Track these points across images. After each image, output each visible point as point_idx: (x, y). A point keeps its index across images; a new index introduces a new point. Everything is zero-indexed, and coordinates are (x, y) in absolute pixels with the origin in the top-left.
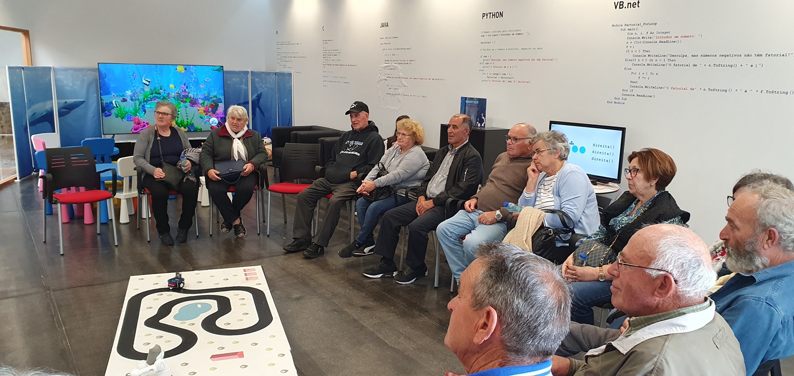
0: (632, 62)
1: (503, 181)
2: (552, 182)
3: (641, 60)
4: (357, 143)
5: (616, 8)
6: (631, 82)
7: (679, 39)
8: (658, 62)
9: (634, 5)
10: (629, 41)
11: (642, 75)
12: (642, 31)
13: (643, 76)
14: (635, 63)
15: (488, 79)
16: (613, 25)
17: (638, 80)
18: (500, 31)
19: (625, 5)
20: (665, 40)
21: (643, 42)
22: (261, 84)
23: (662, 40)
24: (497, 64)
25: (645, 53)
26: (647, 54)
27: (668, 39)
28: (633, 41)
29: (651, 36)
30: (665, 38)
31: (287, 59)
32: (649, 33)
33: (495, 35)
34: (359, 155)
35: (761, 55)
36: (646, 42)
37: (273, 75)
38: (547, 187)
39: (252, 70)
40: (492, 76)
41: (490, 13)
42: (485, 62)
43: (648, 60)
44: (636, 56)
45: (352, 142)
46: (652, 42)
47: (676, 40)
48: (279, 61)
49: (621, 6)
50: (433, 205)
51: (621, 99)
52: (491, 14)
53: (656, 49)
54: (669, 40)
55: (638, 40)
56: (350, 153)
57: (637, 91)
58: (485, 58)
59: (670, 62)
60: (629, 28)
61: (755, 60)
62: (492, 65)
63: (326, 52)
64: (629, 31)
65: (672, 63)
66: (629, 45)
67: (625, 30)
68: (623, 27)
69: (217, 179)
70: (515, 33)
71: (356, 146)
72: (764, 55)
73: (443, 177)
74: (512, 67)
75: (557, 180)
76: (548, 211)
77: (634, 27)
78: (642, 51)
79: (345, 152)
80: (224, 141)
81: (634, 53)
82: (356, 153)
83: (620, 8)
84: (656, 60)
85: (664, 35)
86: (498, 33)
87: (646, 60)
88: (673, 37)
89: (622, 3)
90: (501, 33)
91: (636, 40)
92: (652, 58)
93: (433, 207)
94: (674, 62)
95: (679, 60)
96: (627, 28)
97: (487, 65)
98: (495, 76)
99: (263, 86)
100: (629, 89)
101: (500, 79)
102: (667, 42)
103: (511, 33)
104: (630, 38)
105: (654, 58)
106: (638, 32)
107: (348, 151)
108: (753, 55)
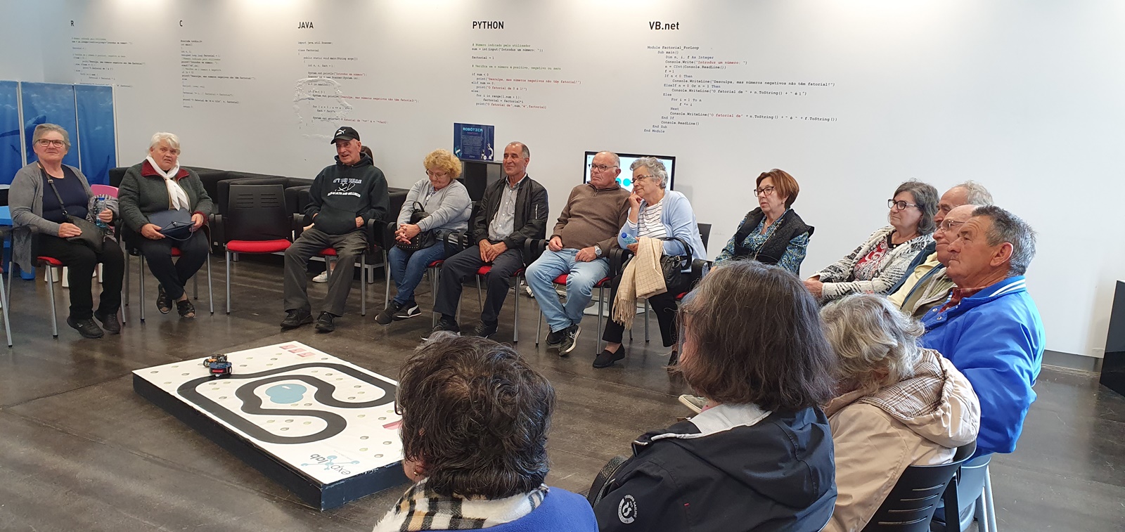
0: (672, 88)
1: (594, 214)
2: (657, 210)
3: (682, 86)
4: (353, 181)
5: (652, 28)
6: (671, 109)
7: (724, 64)
8: (702, 88)
9: (672, 26)
10: (668, 65)
11: (683, 102)
12: (682, 54)
13: (685, 102)
14: (675, 88)
15: (485, 102)
16: (649, 47)
17: (679, 107)
18: (500, 45)
19: (663, 26)
20: (709, 65)
21: (684, 67)
22: (43, 103)
23: (705, 65)
24: (497, 84)
25: (686, 79)
26: (688, 79)
27: (711, 65)
28: (673, 65)
29: (693, 60)
30: (708, 63)
31: (98, 65)
32: (691, 57)
33: (493, 50)
34: (359, 196)
35: (804, 84)
36: (688, 67)
37: (69, 89)
38: (650, 217)
39: (24, 81)
40: (491, 98)
41: (485, 22)
42: (480, 81)
43: (690, 86)
44: (676, 81)
45: (345, 180)
46: (694, 67)
47: (720, 65)
48: (80, 67)
49: (658, 27)
50: (505, 249)
51: (660, 126)
52: (486, 24)
53: (698, 74)
54: (713, 65)
55: (679, 64)
56: (346, 194)
57: (677, 119)
58: (479, 77)
59: (714, 89)
60: (668, 50)
61: (798, 88)
62: (491, 85)
63: (189, 57)
64: (668, 54)
65: (717, 89)
66: (668, 69)
67: (663, 52)
68: (661, 50)
69: (160, 236)
70: (522, 48)
71: (352, 184)
72: (807, 84)
73: (509, 215)
74: (519, 89)
75: (663, 208)
76: (665, 239)
77: (673, 50)
78: (683, 76)
79: (337, 193)
80: (155, 183)
81: (674, 78)
82: (356, 194)
83: (656, 29)
84: (699, 86)
85: (706, 60)
86: (498, 48)
87: (688, 86)
88: (717, 63)
89: (658, 24)
90: (502, 47)
91: (676, 64)
92: (694, 84)
93: (506, 251)
94: (719, 89)
95: (723, 87)
96: (665, 50)
97: (483, 85)
98: (496, 99)
99: (48, 106)
100: (669, 116)
101: (503, 103)
102: (711, 67)
103: (517, 48)
104: (669, 62)
105: (697, 84)
106: (678, 56)
107: (341, 191)
108: (797, 84)
